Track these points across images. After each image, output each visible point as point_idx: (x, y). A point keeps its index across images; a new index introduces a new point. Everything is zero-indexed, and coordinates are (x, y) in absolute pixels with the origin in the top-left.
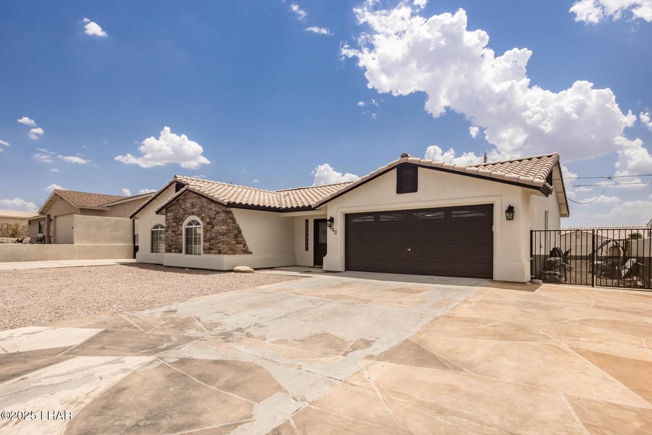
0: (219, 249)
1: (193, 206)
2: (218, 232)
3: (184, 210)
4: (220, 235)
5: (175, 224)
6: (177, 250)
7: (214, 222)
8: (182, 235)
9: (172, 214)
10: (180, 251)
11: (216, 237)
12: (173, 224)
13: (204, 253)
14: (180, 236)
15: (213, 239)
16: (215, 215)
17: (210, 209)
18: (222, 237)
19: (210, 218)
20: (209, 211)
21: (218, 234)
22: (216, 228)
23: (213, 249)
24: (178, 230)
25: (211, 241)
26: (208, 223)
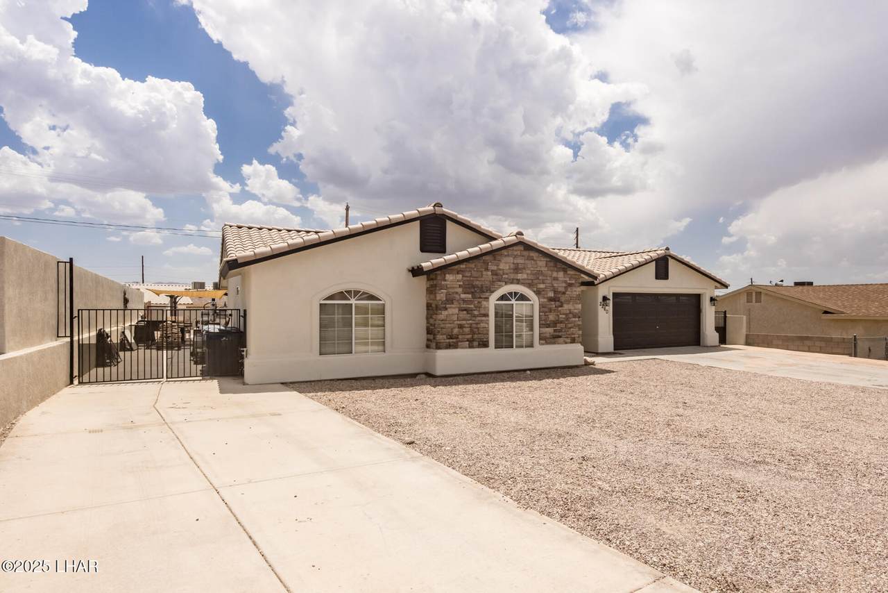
0: (573, 336)
1: (517, 269)
2: (570, 313)
3: (494, 273)
4: (575, 317)
5: (470, 296)
6: (476, 343)
7: (563, 299)
8: (486, 315)
9: (460, 277)
10: (485, 344)
11: (567, 319)
12: (463, 296)
13: (541, 344)
14: (484, 318)
15: (561, 322)
16: (565, 287)
17: (556, 279)
18: (577, 319)
19: (555, 292)
20: (554, 282)
21: (571, 316)
22: (566, 307)
23: (561, 337)
24: (479, 307)
25: (558, 325)
26: (551, 299)
